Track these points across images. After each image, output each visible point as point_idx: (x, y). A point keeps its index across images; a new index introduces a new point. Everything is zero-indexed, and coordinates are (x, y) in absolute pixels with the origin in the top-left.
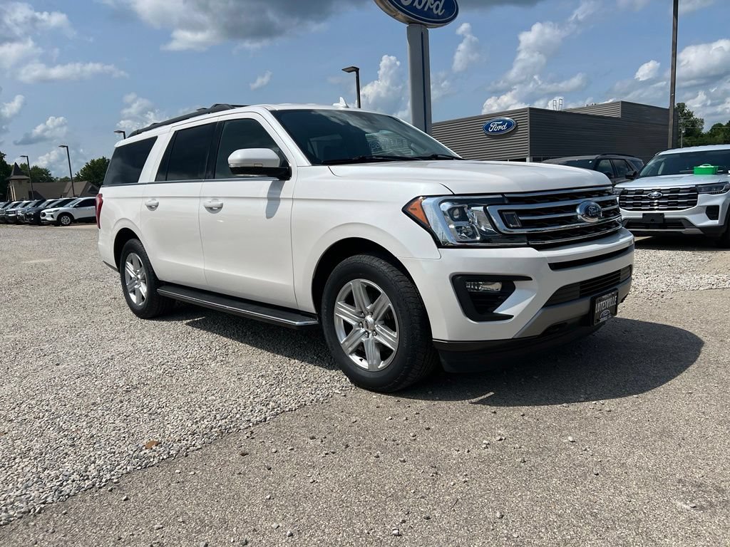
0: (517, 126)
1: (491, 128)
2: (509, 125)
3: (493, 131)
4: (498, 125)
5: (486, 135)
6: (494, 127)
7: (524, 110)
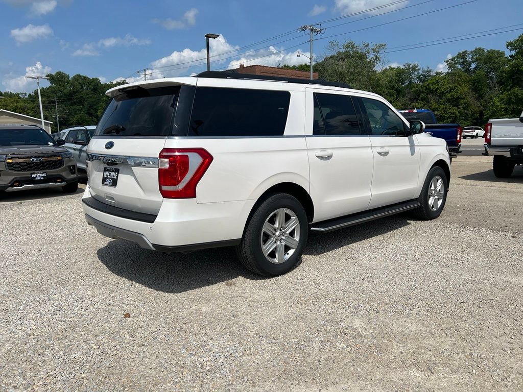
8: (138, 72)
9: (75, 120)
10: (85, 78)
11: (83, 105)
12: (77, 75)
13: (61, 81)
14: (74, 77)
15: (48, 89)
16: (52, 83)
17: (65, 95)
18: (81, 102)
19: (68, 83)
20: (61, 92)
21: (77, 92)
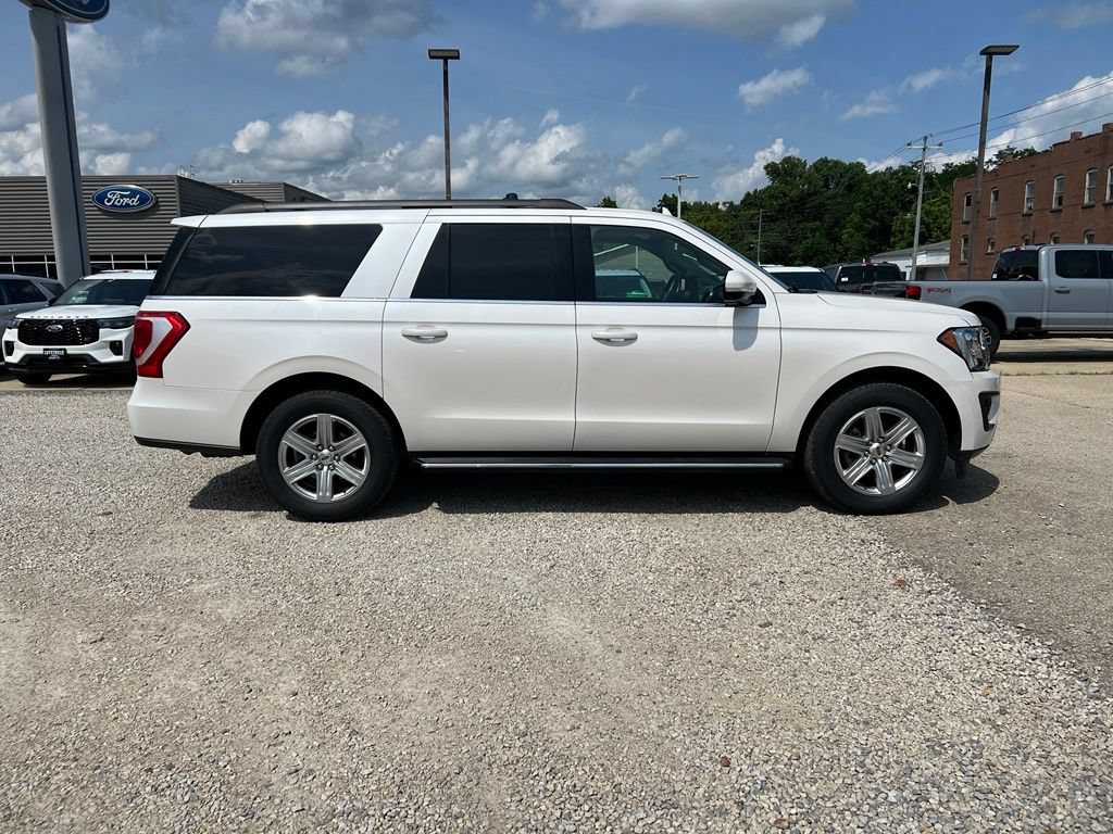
0: (157, 202)
1: (109, 200)
2: (144, 199)
3: (113, 205)
4: (122, 196)
5: (100, 210)
6: (114, 198)
7: (170, 178)
8: (909, 144)
9: (799, 249)
10: (837, 164)
11: (821, 221)
12: (821, 159)
13: (790, 175)
14: (814, 165)
15: (764, 191)
16: (773, 180)
17: (792, 201)
18: (818, 215)
19: (801, 177)
20: (785, 195)
21: (815, 193)
